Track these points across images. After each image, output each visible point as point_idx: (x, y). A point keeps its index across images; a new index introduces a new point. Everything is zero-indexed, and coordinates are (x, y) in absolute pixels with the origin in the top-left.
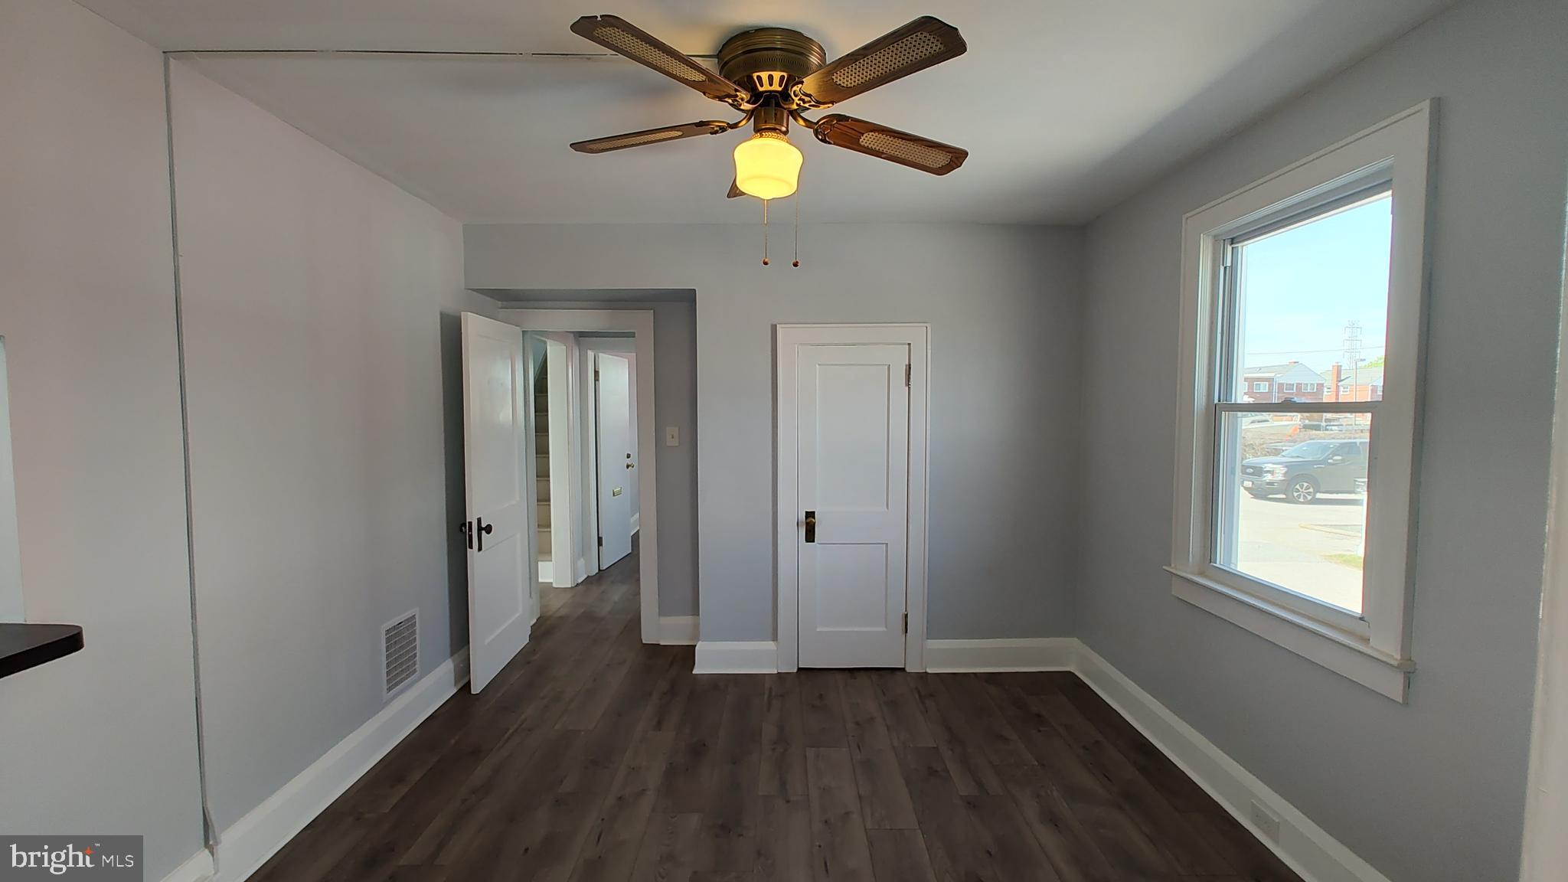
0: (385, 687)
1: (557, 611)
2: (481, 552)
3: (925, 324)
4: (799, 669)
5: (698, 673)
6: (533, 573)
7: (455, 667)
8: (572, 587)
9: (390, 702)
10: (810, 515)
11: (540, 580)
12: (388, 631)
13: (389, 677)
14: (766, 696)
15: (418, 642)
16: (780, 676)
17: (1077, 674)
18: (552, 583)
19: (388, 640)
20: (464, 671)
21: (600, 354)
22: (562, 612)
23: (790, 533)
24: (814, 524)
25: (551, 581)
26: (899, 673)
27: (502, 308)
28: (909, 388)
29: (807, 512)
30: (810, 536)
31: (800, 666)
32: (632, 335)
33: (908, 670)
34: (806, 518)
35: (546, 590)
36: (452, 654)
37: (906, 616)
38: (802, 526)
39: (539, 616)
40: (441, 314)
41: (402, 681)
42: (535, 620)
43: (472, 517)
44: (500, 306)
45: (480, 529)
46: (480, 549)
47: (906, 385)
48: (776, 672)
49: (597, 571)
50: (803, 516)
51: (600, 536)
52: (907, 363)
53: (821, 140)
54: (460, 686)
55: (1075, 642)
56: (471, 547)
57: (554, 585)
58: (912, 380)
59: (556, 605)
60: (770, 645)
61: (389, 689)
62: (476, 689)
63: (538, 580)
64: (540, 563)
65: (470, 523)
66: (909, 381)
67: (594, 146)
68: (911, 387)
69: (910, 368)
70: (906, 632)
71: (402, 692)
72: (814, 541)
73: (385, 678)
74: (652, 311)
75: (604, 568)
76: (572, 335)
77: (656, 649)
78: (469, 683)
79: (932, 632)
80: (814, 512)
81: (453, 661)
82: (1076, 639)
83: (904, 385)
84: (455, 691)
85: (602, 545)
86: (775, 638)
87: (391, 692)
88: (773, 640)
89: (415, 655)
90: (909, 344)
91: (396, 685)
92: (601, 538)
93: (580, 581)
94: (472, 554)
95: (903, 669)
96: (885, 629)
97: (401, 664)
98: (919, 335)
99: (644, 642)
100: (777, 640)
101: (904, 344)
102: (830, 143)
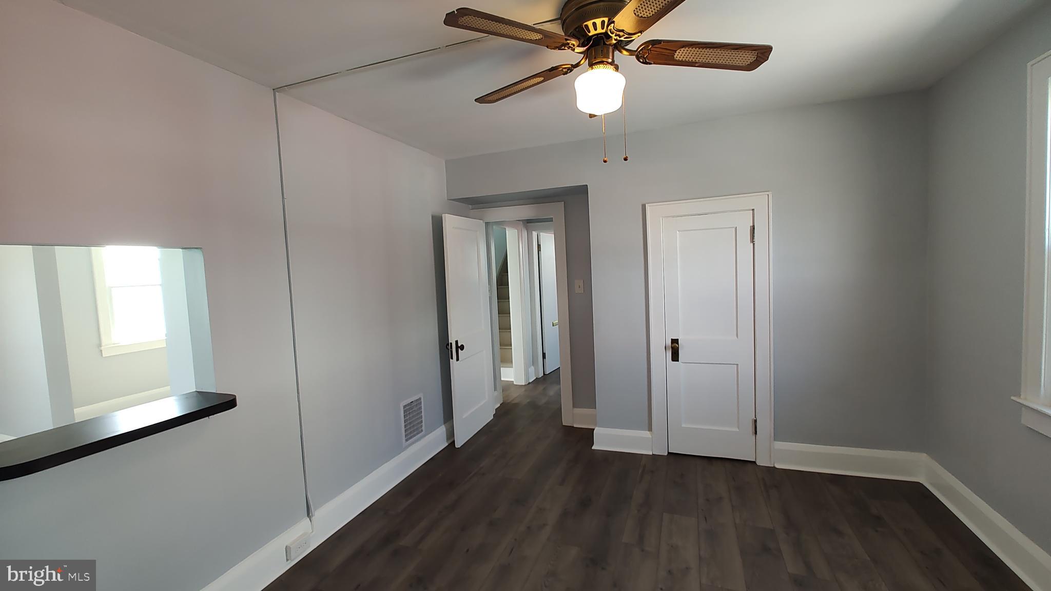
0: (404, 438)
1: (512, 400)
2: (458, 362)
3: (767, 193)
4: (669, 453)
5: (595, 449)
6: (496, 375)
7: (447, 430)
8: (525, 385)
9: (408, 448)
10: (675, 341)
11: (502, 379)
12: (405, 407)
13: (407, 433)
14: (640, 471)
15: (423, 414)
16: (654, 457)
17: (924, 484)
18: (513, 382)
19: (405, 411)
20: (451, 434)
21: (541, 233)
22: (516, 401)
23: (659, 355)
24: (678, 348)
25: (513, 380)
26: (749, 465)
27: (472, 209)
28: (754, 244)
29: (672, 339)
30: (675, 357)
31: (669, 451)
32: (551, 220)
33: (758, 463)
34: (672, 343)
35: (508, 386)
36: (445, 423)
37: (756, 421)
38: (669, 349)
39: (502, 402)
40: (432, 217)
41: (414, 436)
42: (499, 405)
43: (452, 340)
44: (471, 208)
45: (457, 347)
46: (458, 359)
47: (751, 242)
48: (651, 454)
49: (543, 375)
50: (669, 343)
51: (544, 352)
52: (752, 225)
53: (643, 63)
54: (450, 442)
55: (923, 457)
56: (452, 358)
57: (515, 383)
58: (756, 237)
59: (514, 395)
60: (646, 434)
61: (407, 440)
62: (458, 444)
63: (501, 379)
64: (501, 368)
65: (451, 344)
66: (753, 239)
67: (490, 98)
68: (756, 243)
69: (754, 228)
70: (756, 433)
71: (413, 443)
72: (678, 361)
73: (404, 434)
74: (563, 202)
75: (547, 373)
76: (521, 222)
77: (570, 430)
78: (454, 441)
79: (779, 435)
80: (678, 339)
81: (446, 427)
82: (925, 454)
83: (750, 242)
84: (447, 444)
85: (545, 358)
86: (650, 429)
87: (408, 442)
88: (649, 431)
89: (422, 422)
90: (753, 210)
91: (411, 438)
92: (545, 353)
93: (531, 381)
94: (453, 362)
95: (754, 462)
96: (738, 430)
97: (414, 426)
98: (761, 202)
99: (564, 424)
100: (652, 431)
101: (749, 210)
102: (650, 64)
